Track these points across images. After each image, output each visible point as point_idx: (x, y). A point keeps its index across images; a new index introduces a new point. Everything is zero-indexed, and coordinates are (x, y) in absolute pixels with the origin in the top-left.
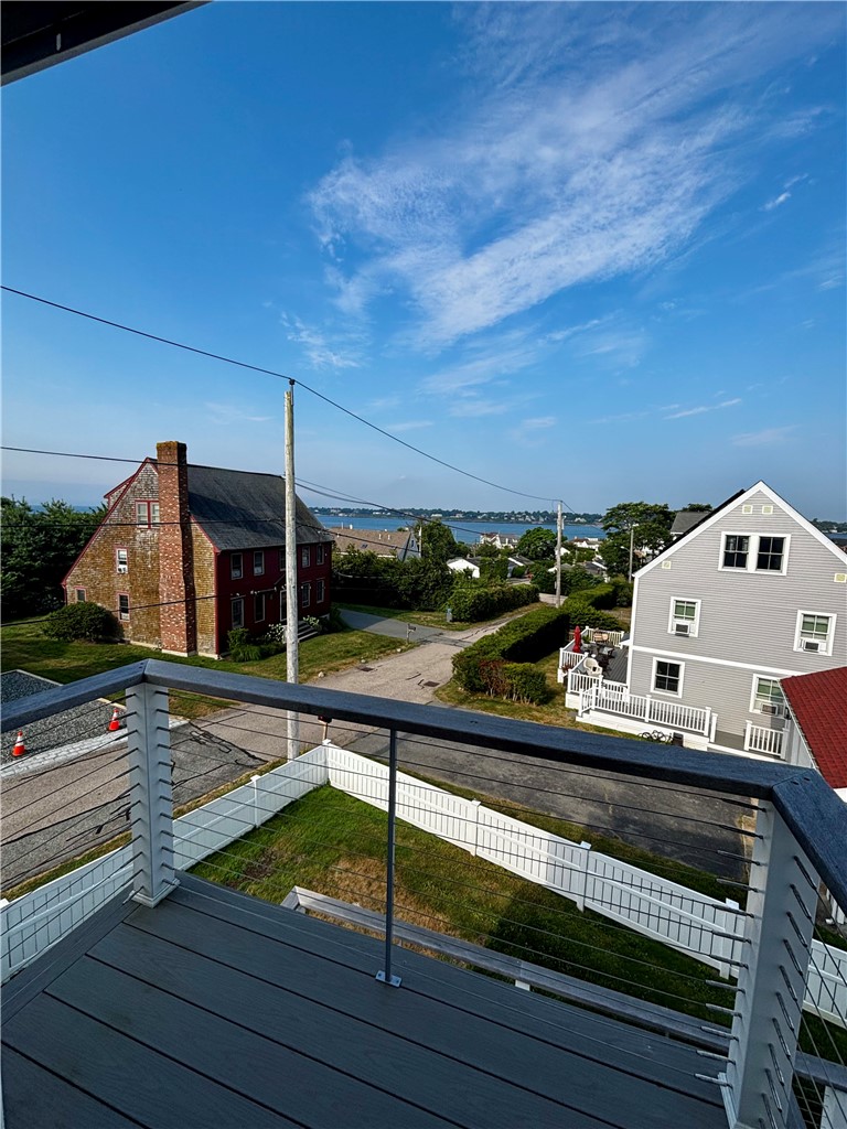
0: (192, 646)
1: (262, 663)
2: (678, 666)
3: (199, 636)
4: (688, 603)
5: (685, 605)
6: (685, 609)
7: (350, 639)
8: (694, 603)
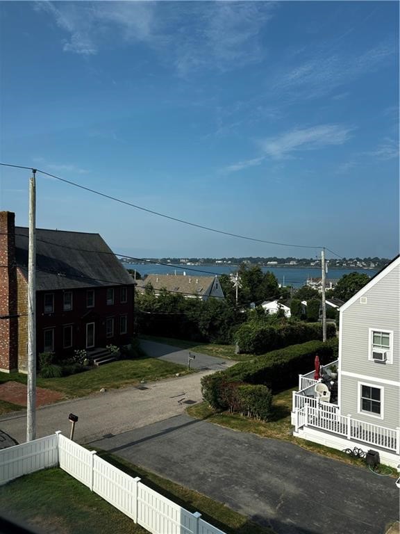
0: (14, 364)
1: (63, 379)
2: (379, 390)
3: (20, 357)
4: (383, 333)
5: (381, 335)
6: (382, 339)
7: (142, 364)
8: (388, 334)
